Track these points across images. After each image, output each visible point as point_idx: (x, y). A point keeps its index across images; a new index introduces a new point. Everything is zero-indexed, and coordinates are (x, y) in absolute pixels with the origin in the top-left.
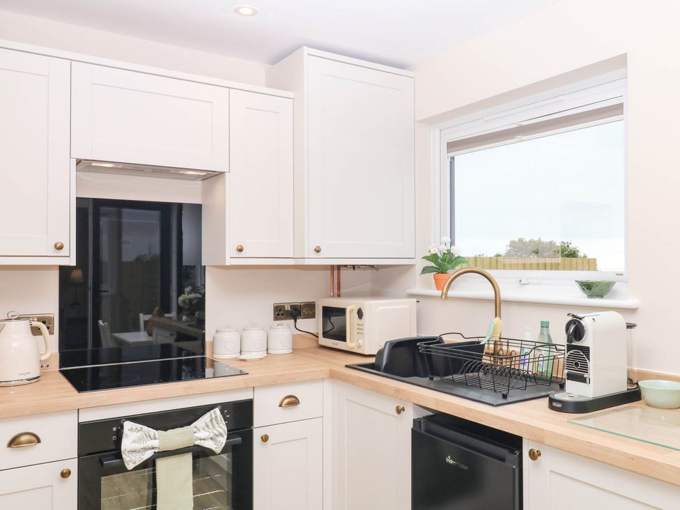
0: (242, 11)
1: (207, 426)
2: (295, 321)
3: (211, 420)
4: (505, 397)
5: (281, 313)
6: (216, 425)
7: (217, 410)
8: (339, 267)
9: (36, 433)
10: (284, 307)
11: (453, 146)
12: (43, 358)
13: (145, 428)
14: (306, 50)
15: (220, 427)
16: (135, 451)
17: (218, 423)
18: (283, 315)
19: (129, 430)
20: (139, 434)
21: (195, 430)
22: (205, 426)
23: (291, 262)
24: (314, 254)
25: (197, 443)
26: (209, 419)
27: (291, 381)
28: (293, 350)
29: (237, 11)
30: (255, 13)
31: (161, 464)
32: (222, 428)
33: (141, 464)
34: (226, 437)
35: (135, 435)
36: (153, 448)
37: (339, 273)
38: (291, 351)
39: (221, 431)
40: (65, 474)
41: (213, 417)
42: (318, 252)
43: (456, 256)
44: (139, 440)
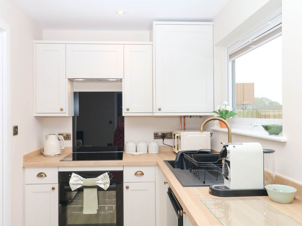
0: (119, 13)
1: (103, 179)
2: (163, 140)
3: (104, 177)
4: (204, 183)
5: (156, 136)
6: (106, 179)
7: (107, 173)
8: (184, 117)
9: (46, 174)
10: (158, 133)
11: (231, 56)
12: (62, 148)
13: (79, 176)
14: (155, 22)
15: (107, 180)
16: (75, 184)
17: (107, 178)
18: (158, 137)
19: (73, 176)
20: (77, 178)
21: (97, 180)
22: (102, 179)
23: (151, 115)
24: (158, 111)
25: (98, 185)
26: (103, 176)
27: (139, 165)
28: (159, 152)
29: (117, 12)
30: (124, 13)
31: (85, 190)
32: (108, 180)
33: (76, 189)
34: (109, 184)
35: (75, 179)
36: (82, 184)
37: (184, 119)
38: (158, 152)
39: (107, 182)
40: (53, 189)
41: (105, 175)
42: (160, 110)
43: (230, 111)
44: (77, 180)
